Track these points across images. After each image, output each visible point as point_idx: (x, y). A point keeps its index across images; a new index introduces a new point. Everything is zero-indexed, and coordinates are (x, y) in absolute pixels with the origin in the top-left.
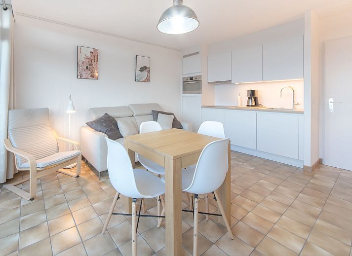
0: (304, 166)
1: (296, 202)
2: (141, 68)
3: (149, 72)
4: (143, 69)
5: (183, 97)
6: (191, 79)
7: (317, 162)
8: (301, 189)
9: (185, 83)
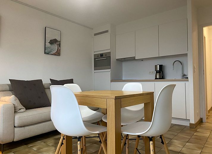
0: (190, 124)
1: (184, 149)
2: (51, 41)
3: (60, 45)
4: (53, 42)
5: (95, 72)
6: (102, 55)
7: (199, 120)
8: (187, 140)
9: (96, 60)
